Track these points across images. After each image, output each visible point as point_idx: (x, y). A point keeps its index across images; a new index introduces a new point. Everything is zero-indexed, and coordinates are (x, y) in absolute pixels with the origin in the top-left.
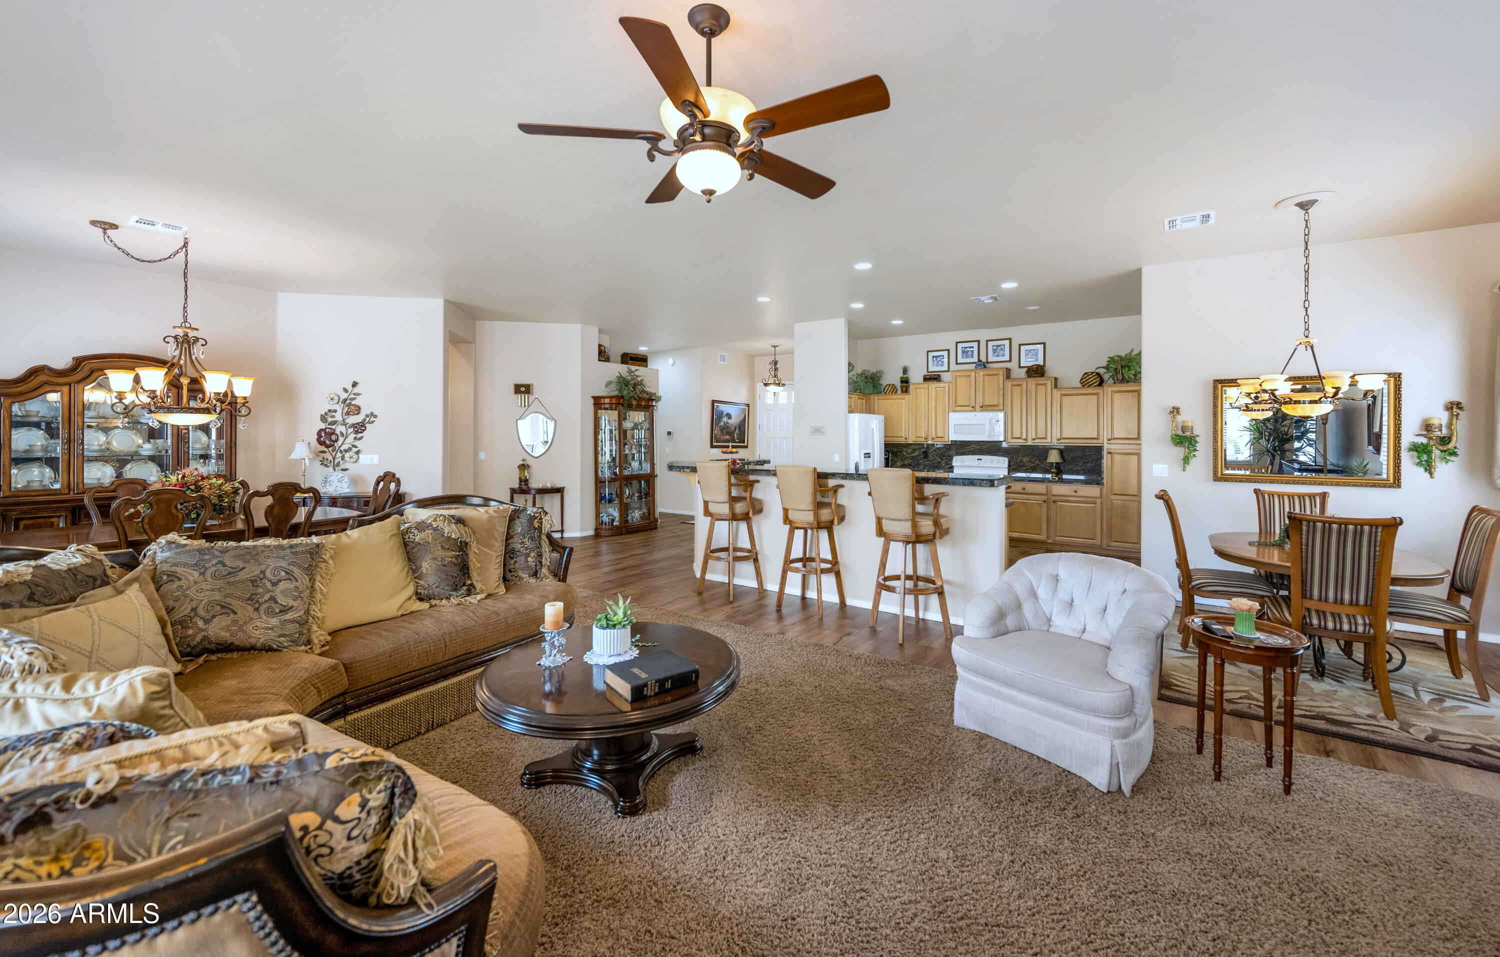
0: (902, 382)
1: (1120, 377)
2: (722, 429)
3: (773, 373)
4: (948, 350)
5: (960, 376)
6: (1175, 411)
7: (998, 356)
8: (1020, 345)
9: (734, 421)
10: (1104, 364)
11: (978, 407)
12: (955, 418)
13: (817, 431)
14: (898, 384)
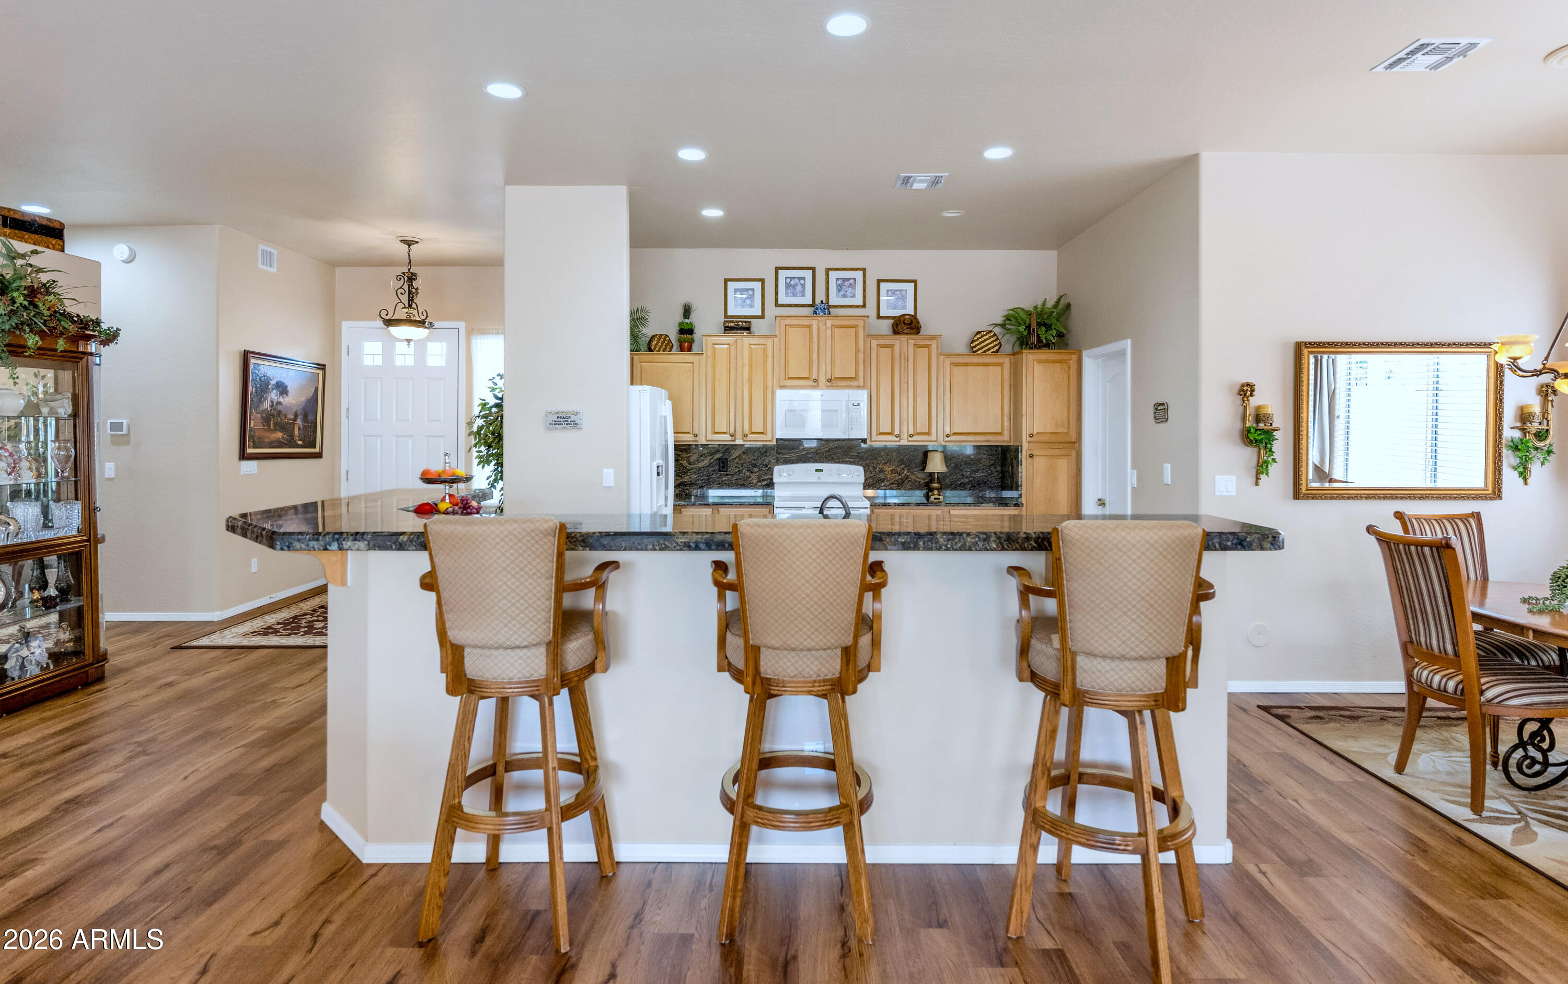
0: (682, 331)
1: (1034, 340)
2: (267, 418)
3: (405, 299)
4: (762, 281)
5: (792, 326)
6: (1246, 391)
7: (844, 296)
8: (879, 281)
9: (293, 400)
10: (999, 320)
11: (822, 380)
12: (785, 398)
13: (564, 421)
14: (673, 336)
